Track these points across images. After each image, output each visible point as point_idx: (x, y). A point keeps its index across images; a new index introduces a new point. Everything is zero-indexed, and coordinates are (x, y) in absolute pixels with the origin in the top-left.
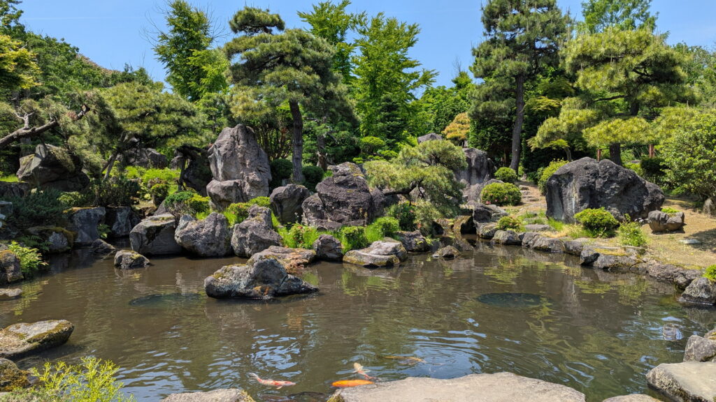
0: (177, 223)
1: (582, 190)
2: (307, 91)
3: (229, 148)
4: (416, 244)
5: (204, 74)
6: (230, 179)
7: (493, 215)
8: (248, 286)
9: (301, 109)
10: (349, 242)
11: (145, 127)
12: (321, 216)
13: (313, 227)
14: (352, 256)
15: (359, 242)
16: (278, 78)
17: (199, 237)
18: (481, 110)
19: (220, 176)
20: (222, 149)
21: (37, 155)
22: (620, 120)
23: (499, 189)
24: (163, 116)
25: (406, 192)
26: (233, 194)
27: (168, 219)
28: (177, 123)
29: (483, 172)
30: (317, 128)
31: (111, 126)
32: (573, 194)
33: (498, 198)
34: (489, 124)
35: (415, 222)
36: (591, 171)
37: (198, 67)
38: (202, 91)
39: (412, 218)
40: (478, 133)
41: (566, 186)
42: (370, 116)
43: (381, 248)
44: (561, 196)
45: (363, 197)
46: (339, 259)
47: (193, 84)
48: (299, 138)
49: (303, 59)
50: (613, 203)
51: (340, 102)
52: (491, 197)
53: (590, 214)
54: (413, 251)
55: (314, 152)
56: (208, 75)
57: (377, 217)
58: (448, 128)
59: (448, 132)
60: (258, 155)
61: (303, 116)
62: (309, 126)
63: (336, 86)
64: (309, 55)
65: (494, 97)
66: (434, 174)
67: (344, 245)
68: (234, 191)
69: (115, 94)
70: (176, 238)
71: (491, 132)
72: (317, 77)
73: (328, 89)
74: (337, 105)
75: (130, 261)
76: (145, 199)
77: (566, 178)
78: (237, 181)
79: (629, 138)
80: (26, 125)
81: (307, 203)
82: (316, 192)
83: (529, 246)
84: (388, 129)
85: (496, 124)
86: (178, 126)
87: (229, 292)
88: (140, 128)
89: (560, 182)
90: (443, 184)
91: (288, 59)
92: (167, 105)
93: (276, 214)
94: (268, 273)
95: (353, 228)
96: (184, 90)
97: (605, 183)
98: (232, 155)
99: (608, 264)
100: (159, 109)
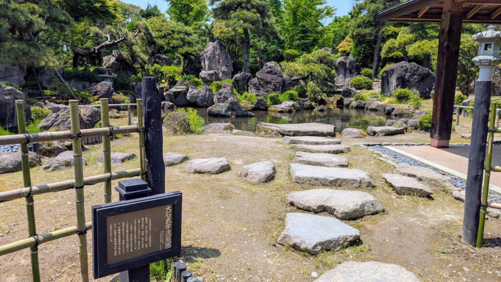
0: (187, 90)
1: (398, 78)
2: (253, 23)
3: (212, 53)
4: (306, 105)
5: (192, 9)
6: (212, 70)
7: (353, 93)
8: (226, 112)
9: (249, 33)
10: (271, 101)
11: (167, 42)
12: (258, 89)
13: (254, 94)
14: (272, 108)
15: (276, 102)
16: (238, 16)
17: (199, 97)
18: (355, 34)
19: (207, 69)
20: (208, 54)
21: (113, 56)
22: (427, 41)
23: (360, 80)
24: (176, 36)
25: (305, 79)
26: (214, 77)
27: (183, 88)
28: (183, 40)
29: (353, 71)
30: (258, 43)
31: (150, 41)
32: (393, 81)
33: (358, 85)
34: (363, 42)
35: (307, 94)
36: (404, 69)
37: (188, 5)
38: (190, 20)
39: (305, 91)
40: (356, 48)
41: (390, 77)
42: (292, 36)
43: (286, 104)
44: (388, 83)
45: (280, 79)
46: (266, 109)
47: (185, 16)
48: (248, 49)
49: (252, 5)
50: (415, 86)
51: (271, 29)
52: (355, 84)
53: (399, 91)
54: (304, 108)
55: (256, 57)
56: (194, 10)
57: (287, 90)
58: (340, 45)
59: (340, 47)
60: (226, 57)
61: (250, 36)
62: (254, 42)
63: (269, 20)
64: (255, 3)
65: (363, 26)
66: (318, 69)
67: (269, 102)
68: (214, 76)
69: (151, 23)
70: (187, 98)
71: (364, 48)
72: (259, 15)
73: (265, 21)
74: (269, 31)
75: (168, 106)
76: (162, 83)
77: (391, 73)
78: (215, 71)
79: (430, 50)
80: (109, 39)
81: (251, 82)
82: (256, 76)
83: (367, 109)
84: (303, 45)
85: (367, 42)
86: (183, 41)
87: (218, 114)
88: (164, 42)
89: (388, 75)
90: (323, 74)
91: (243, 5)
92: (177, 29)
93: (235, 88)
94: (234, 107)
95: (273, 94)
96: (180, 19)
97: (411, 75)
98: (213, 57)
99: (397, 113)
100: (173, 32)
